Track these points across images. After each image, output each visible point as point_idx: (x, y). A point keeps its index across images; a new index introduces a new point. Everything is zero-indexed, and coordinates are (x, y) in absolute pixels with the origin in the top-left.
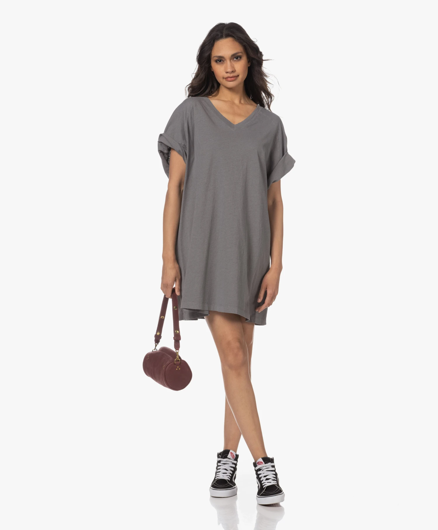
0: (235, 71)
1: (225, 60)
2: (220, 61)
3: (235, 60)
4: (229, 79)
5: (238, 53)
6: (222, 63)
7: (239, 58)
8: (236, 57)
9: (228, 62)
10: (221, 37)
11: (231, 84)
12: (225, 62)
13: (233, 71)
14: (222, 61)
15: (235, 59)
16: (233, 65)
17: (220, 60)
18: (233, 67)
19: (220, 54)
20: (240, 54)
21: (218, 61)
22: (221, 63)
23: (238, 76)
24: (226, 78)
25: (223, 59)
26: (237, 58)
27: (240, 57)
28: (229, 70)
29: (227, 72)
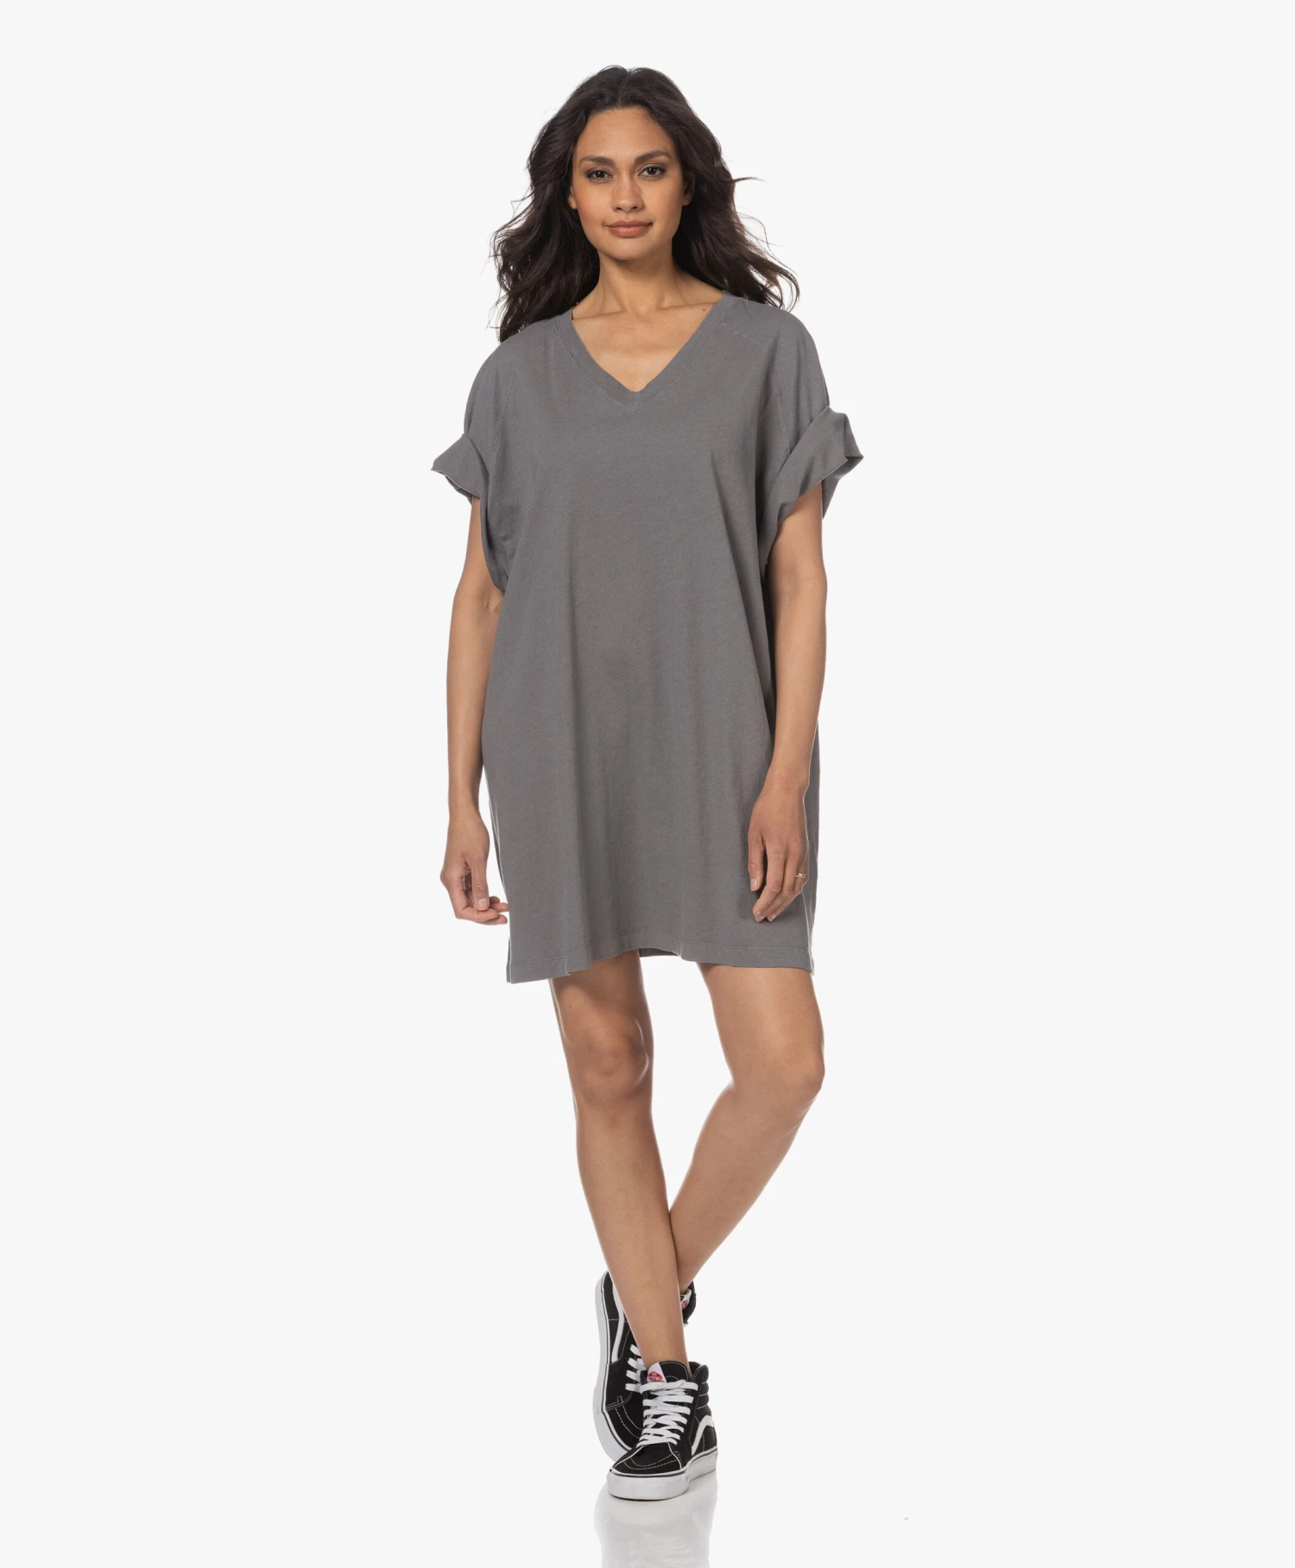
0: (643, 207)
1: (618, 171)
2: (601, 174)
3: (647, 176)
4: (622, 230)
5: (658, 153)
6: (607, 182)
7: (658, 172)
8: (649, 168)
9: (625, 177)
10: (612, 103)
11: (627, 247)
12: (615, 177)
13: (635, 208)
14: (606, 176)
15: (646, 173)
16: (639, 189)
17: (601, 172)
18: (637, 194)
19: (604, 153)
20: (663, 159)
21: (595, 176)
22: (601, 180)
23: (650, 224)
24: (613, 228)
25: (610, 169)
26: (652, 171)
27: (663, 171)
28: (626, 202)
29: (619, 209)
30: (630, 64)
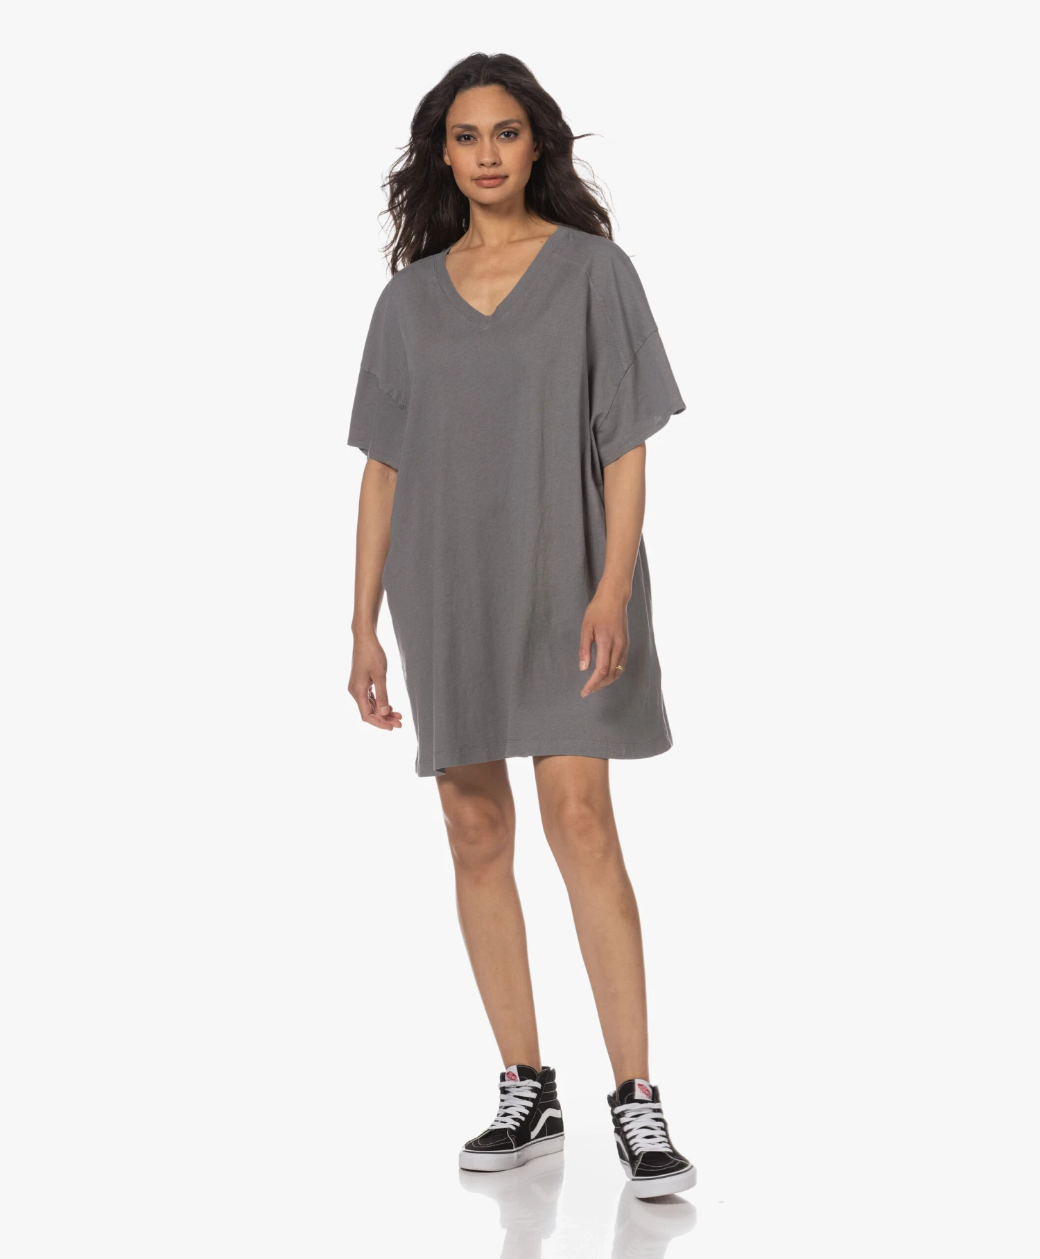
0: (501, 163)
1: (480, 135)
2: (468, 138)
3: (504, 139)
4: (485, 182)
5: (512, 121)
6: (472, 144)
7: (512, 135)
8: (505, 132)
9: (487, 140)
10: (476, 82)
11: (489, 195)
12: (479, 140)
13: (494, 164)
14: (472, 139)
15: (503, 136)
16: (497, 148)
17: (468, 136)
18: (495, 153)
19: (470, 121)
20: (515, 125)
21: (463, 139)
22: (468, 142)
23: (506, 177)
24: (478, 180)
25: (474, 133)
26: (507, 135)
27: (516, 134)
28: (487, 159)
29: (482, 165)
30: (491, 51)
